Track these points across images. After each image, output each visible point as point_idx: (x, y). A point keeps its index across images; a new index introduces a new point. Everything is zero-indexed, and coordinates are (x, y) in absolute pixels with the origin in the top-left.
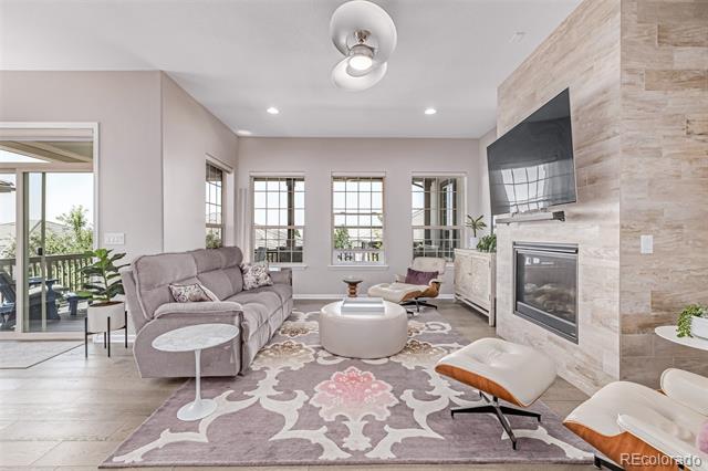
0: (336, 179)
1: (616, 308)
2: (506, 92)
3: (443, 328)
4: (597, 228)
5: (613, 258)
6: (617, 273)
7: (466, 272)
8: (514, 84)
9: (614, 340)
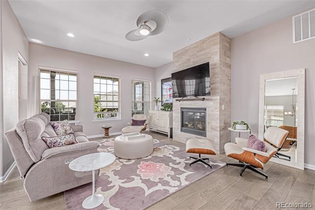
0: (95, 77)
1: (218, 125)
2: (177, 55)
3: (156, 141)
4: (213, 103)
5: (218, 111)
6: (219, 115)
7: (156, 119)
8: (181, 53)
9: (218, 134)
